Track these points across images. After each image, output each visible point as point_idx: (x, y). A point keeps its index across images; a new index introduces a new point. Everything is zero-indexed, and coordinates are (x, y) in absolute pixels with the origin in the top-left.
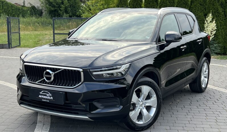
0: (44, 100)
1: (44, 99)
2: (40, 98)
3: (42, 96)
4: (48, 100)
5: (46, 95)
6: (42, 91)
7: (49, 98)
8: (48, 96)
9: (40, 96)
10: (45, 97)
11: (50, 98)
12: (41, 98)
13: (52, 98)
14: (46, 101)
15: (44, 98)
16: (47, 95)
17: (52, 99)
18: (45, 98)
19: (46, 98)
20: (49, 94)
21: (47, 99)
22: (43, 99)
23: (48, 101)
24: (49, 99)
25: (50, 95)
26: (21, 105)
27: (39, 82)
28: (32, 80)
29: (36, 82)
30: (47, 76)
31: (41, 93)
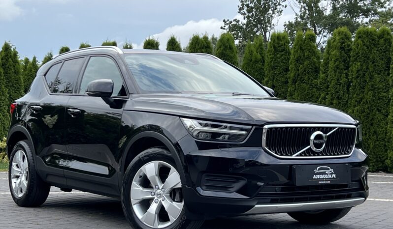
0: (322, 182)
1: (322, 180)
2: (316, 179)
3: (319, 176)
4: (328, 181)
5: (324, 173)
6: (318, 168)
7: (330, 176)
8: (327, 174)
9: (315, 177)
10: (323, 176)
11: (332, 176)
12: (318, 179)
13: (334, 176)
14: (325, 182)
15: (321, 178)
16: (327, 172)
18: (323, 178)
19: (325, 179)
21: (326, 179)
22: (320, 181)
23: (329, 182)
24: (330, 178)
25: (331, 171)
26: (256, 206)
27: (297, 156)
28: (282, 155)
29: (294, 157)
30: (317, 141)
31: (316, 171)
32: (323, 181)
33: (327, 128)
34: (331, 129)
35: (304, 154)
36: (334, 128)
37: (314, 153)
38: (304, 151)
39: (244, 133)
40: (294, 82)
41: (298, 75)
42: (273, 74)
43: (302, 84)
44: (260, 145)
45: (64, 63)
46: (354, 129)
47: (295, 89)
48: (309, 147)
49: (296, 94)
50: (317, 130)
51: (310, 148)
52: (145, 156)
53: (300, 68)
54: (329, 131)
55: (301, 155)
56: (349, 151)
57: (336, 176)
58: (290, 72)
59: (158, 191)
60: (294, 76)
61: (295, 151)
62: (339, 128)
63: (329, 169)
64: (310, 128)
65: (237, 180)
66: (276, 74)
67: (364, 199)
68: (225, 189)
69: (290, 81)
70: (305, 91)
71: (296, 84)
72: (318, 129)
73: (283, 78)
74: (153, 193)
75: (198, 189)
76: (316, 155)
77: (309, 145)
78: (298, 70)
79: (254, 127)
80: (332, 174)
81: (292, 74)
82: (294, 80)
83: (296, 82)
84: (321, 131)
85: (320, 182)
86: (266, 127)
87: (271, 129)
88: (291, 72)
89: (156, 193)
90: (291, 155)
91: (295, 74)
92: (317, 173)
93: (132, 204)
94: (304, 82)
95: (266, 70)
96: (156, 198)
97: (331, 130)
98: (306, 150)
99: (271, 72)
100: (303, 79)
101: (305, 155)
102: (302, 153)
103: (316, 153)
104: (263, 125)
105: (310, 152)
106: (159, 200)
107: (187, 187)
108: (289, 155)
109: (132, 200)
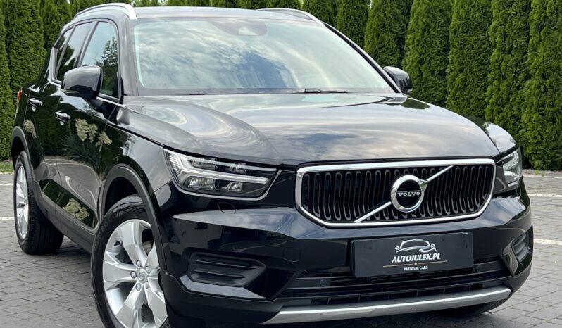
0: (412, 269)
1: (412, 264)
2: (398, 263)
3: (405, 258)
4: (423, 265)
5: (417, 252)
6: (403, 243)
7: (429, 257)
8: (422, 254)
9: (396, 260)
10: (414, 258)
11: (432, 257)
12: (402, 263)
13: (437, 256)
14: (417, 268)
15: (410, 262)
16: (421, 250)
17: (438, 258)
18: (414, 262)
19: (418, 262)
20: (429, 246)
21: (420, 263)
22: (407, 267)
23: (426, 267)
24: (429, 261)
25: (430, 248)
26: (281, 313)
27: (365, 221)
28: (334, 220)
29: (358, 223)
30: (405, 194)
31: (399, 249)
32: (415, 266)
33: (428, 168)
34: (437, 169)
35: (381, 216)
36: (444, 167)
37: (401, 215)
38: (381, 212)
39: (263, 180)
40: (539, 27)
41: (546, 17)
42: (505, 15)
43: (551, 32)
44: (292, 204)
45: (75, 28)
46: (490, 166)
47: (541, 41)
48: (389, 203)
49: (542, 49)
50: (407, 173)
51: (392, 206)
52: (121, 210)
53: (547, 6)
54: (433, 174)
55: (372, 219)
56: (478, 205)
57: (440, 257)
58: (532, 12)
59: (142, 271)
60: (539, 19)
61: (362, 211)
62: (455, 167)
63: (427, 244)
64: (392, 170)
65: (250, 265)
66: (509, 15)
67: (509, 290)
68: (228, 280)
69: (532, 27)
70: (556, 43)
71: (542, 32)
72: (410, 171)
73: (520, 22)
74: (133, 273)
75: (184, 279)
76: (405, 217)
77: (390, 201)
78: (545, 9)
79: (280, 171)
80: (432, 252)
81: (536, 16)
82: (538, 24)
83: (542, 28)
84: (415, 175)
85: (405, 269)
86: (303, 170)
87: (312, 174)
88: (534, 12)
89: (138, 274)
90: (353, 219)
91: (540, 15)
92: (402, 251)
93: (105, 289)
94: (556, 29)
95: (494, 9)
96: (138, 282)
97: (438, 171)
98: (385, 209)
99: (502, 12)
100: (552, 24)
101: (382, 219)
102: (377, 214)
103: (405, 214)
104: (295, 168)
105: (391, 213)
106: (142, 285)
107: (166, 273)
108: (349, 219)
109: (104, 281)
